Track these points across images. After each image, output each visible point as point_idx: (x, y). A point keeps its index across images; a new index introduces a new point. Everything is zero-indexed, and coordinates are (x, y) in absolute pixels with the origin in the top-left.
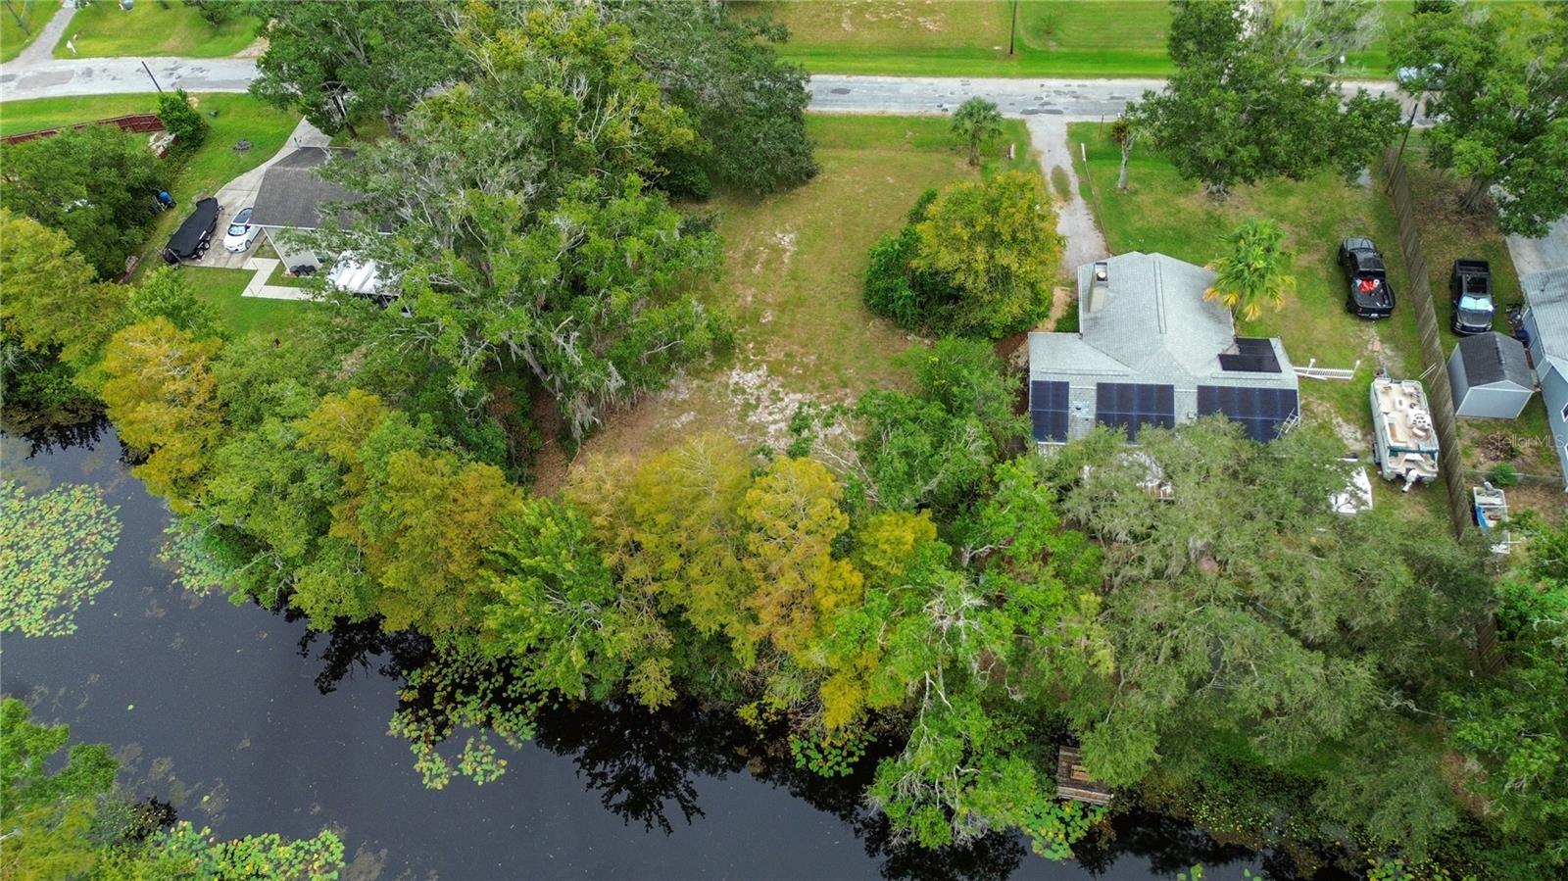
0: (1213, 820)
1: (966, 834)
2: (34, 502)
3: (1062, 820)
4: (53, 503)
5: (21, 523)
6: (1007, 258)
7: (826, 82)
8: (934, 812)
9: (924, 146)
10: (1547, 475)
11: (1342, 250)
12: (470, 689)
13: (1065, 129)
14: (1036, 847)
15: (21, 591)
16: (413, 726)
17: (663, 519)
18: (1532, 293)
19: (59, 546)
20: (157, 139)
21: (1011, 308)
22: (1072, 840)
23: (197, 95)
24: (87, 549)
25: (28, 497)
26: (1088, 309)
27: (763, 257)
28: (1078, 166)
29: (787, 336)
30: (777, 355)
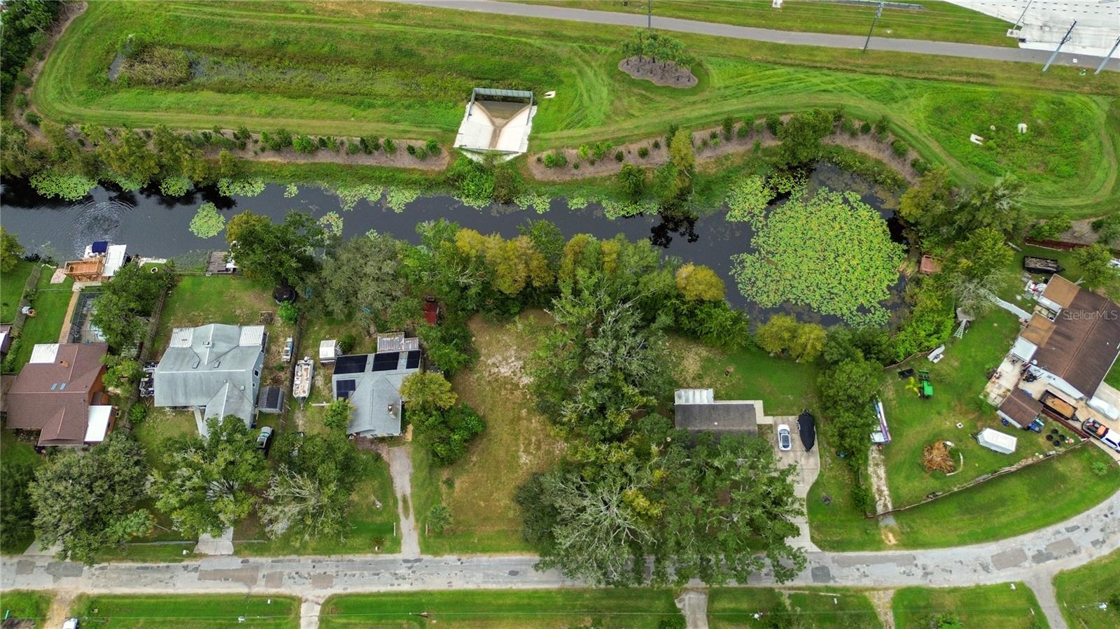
2: (783, 297)
4: (776, 298)
5: (781, 289)
7: (524, 581)
13: (403, 548)
19: (760, 284)
24: (747, 284)
25: (788, 300)
27: (532, 446)
28: (398, 520)
29: (514, 403)
30: (517, 393)
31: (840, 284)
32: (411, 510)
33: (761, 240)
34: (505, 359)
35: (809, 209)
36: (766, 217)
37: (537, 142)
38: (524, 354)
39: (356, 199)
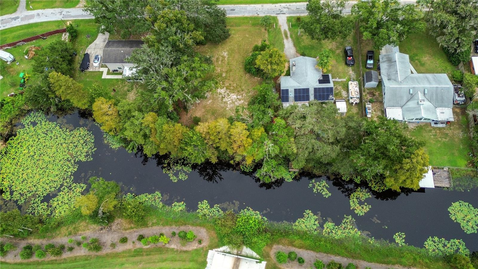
0: (316, 172)
1: (273, 180)
2: (72, 133)
3: (290, 175)
4: (76, 132)
5: (71, 138)
6: (275, 67)
7: (229, 7)
8: (267, 177)
9: (254, 25)
10: (380, 99)
11: (345, 49)
12: (177, 163)
13: (286, 18)
14: (286, 180)
15: (77, 152)
16: (168, 171)
17: (215, 134)
18: (381, 60)
19: (82, 142)
20: (65, 35)
21: (276, 74)
22: (292, 178)
23: (71, 20)
24: (88, 142)
25: (70, 131)
26: (292, 70)
27: (221, 59)
28: (289, 29)
29: (229, 80)
30: (227, 84)
31: (39, 139)
32: (283, 33)
33: (70, 170)
34: (233, 103)
35: (35, 189)
36: (62, 185)
37: (200, 259)
38: (222, 105)
39: (344, 226)
